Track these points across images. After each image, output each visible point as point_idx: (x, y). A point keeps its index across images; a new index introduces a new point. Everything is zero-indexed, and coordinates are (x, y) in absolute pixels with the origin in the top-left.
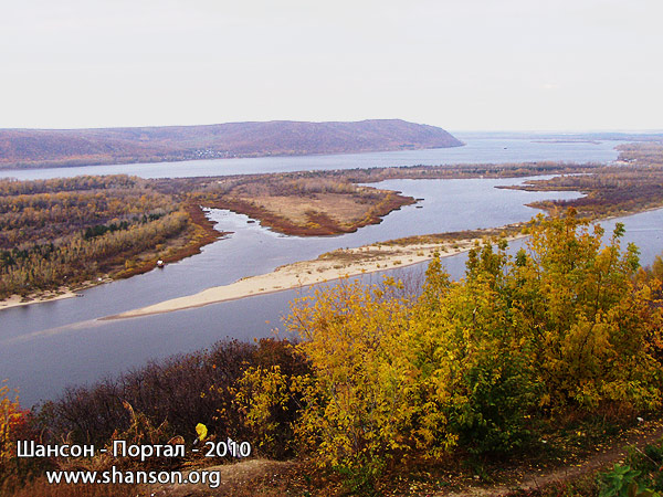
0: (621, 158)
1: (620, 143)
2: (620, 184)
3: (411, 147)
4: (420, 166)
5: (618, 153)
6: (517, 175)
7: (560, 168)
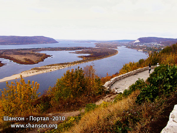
0: (96, 46)
1: (95, 43)
2: (98, 52)
3: (46, 43)
4: (49, 48)
5: (96, 45)
6: (73, 50)
7: (83, 48)
